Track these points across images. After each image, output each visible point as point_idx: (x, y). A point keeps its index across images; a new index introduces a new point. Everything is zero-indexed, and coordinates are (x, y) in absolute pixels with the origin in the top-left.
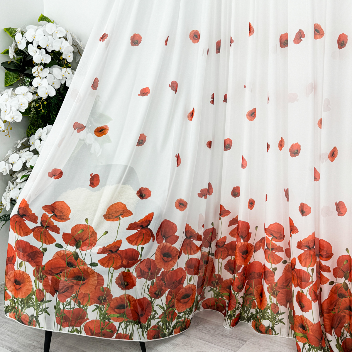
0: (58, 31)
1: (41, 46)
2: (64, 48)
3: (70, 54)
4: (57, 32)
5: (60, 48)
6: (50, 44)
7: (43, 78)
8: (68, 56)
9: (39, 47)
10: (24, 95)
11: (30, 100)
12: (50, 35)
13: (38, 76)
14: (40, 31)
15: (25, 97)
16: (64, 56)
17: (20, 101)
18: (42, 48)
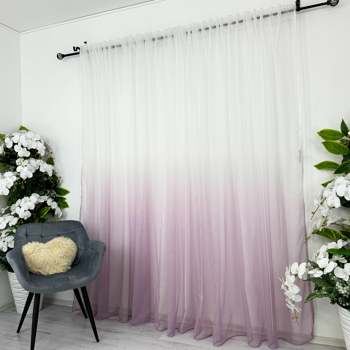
0: (35, 136)
1: (24, 146)
2: (39, 147)
3: (43, 151)
4: (34, 138)
5: (37, 147)
6: (29, 145)
7: (24, 166)
8: (41, 152)
9: (22, 146)
10: (11, 177)
11: (15, 181)
12: (30, 139)
13: (20, 165)
14: (23, 137)
15: (11, 178)
16: (39, 152)
17: (8, 181)
18: (24, 147)
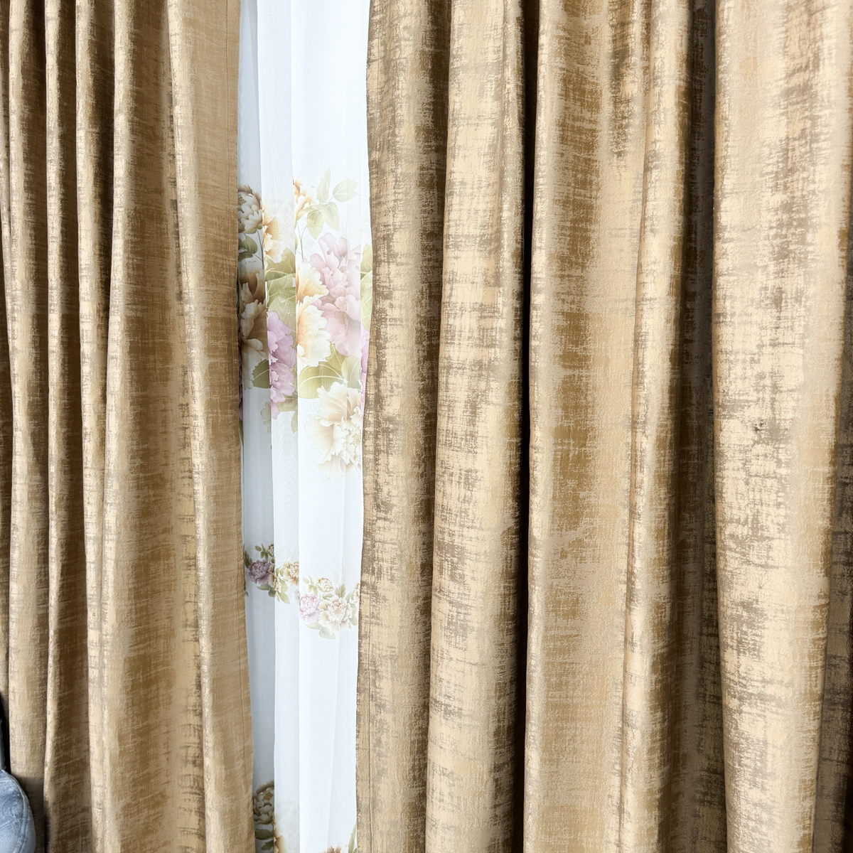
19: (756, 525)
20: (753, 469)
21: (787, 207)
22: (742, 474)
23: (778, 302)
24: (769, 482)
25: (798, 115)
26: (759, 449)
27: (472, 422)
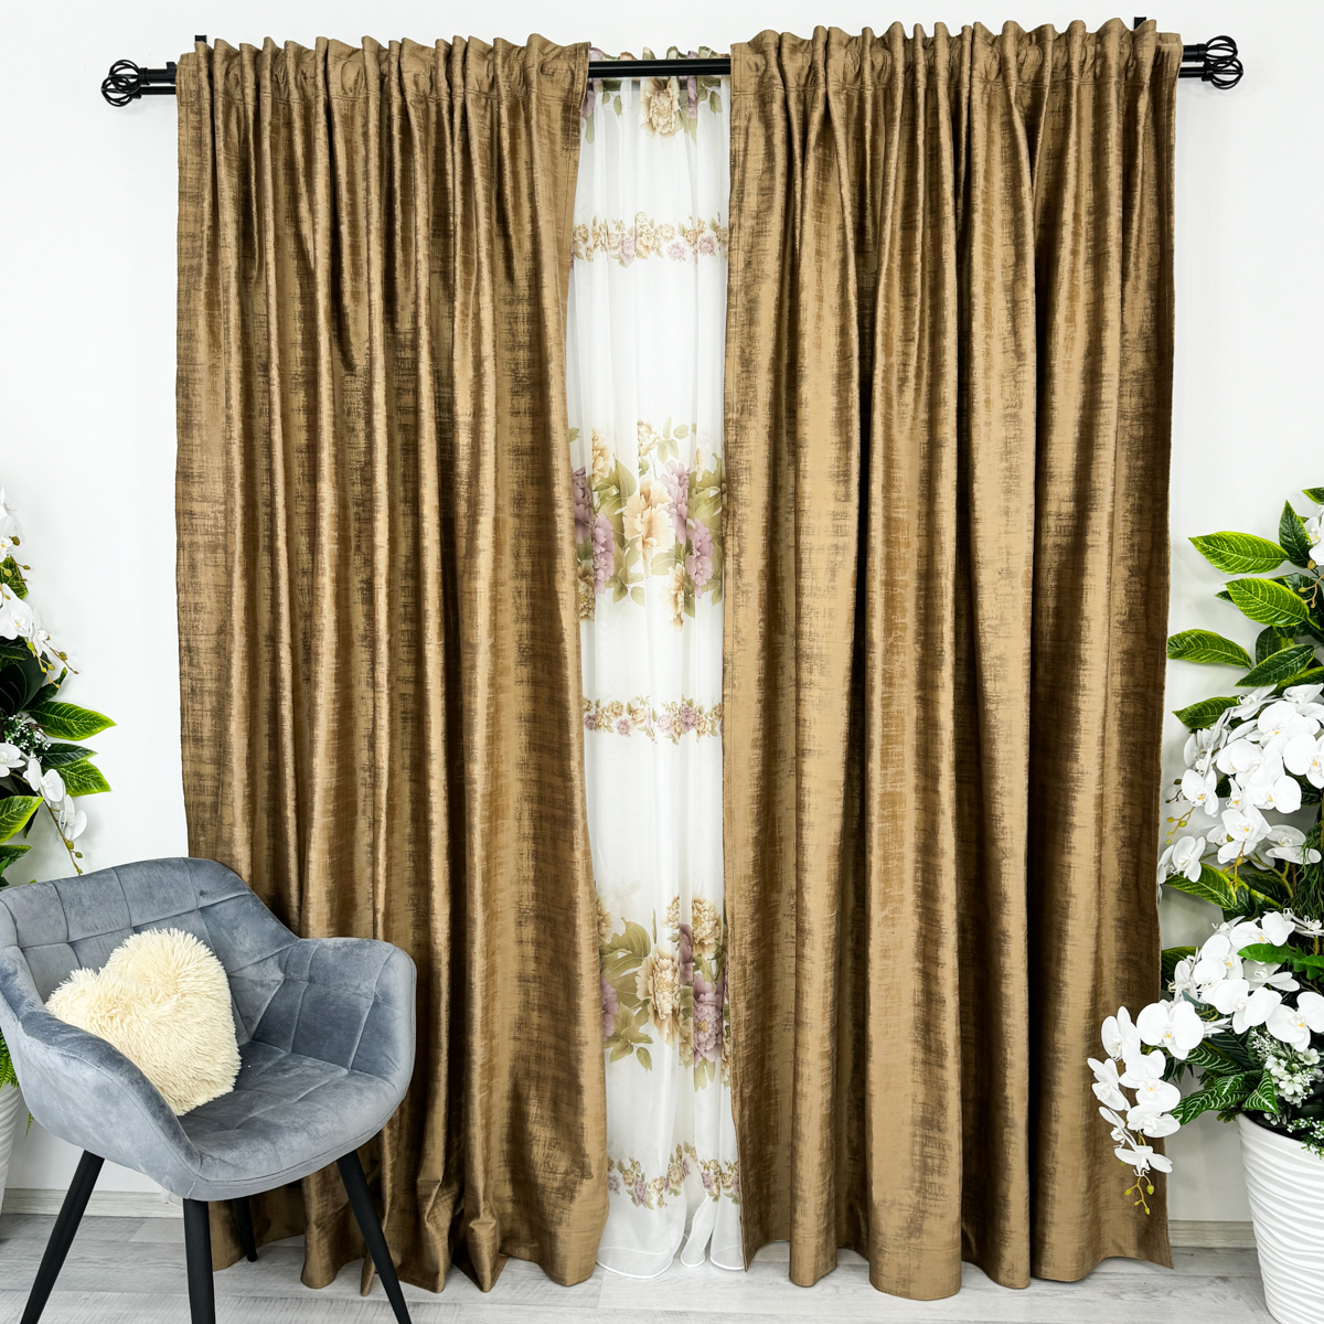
19: (1002, 618)
20: (999, 593)
21: (1009, 469)
22: (994, 596)
23: (1007, 513)
24: (1008, 598)
25: (1012, 428)
26: (1002, 582)
27: (833, 580)
